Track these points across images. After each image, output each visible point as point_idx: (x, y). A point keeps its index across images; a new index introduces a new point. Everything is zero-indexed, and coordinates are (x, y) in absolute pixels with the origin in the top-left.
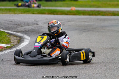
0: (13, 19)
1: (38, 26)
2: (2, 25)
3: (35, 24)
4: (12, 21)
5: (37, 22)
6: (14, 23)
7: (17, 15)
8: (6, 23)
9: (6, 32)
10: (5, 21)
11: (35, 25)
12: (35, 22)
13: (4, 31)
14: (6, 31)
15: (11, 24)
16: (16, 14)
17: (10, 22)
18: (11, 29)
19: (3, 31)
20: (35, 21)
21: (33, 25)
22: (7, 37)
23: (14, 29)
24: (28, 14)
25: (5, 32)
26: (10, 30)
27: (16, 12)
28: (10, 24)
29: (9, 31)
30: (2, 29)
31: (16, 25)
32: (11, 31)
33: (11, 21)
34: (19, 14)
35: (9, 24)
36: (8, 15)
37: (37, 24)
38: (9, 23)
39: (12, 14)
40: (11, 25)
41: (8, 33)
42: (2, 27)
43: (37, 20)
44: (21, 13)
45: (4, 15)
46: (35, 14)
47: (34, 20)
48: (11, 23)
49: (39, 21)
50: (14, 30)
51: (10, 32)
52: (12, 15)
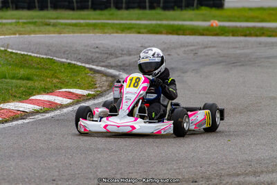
0: (101, 43)
2: (79, 54)
4: (99, 46)
6: (103, 50)
7: (107, 35)
8: (87, 50)
9: (88, 68)
10: (85, 46)
13: (83, 65)
14: (87, 66)
15: (98, 52)
17: (94, 48)
18: (96, 61)
19: (80, 66)
22: (89, 76)
23: (103, 62)
24: (130, 33)
25: (84, 67)
26: (95, 64)
27: (106, 31)
28: (96, 52)
29: (93, 65)
30: (80, 62)
31: (107, 53)
32: (97, 66)
34: (113, 33)
35: (92, 52)
36: (91, 34)
38: (94, 50)
39: (98, 33)
40: (97, 55)
41: (91, 69)
42: (80, 59)
43: (147, 45)
44: (117, 32)
45: (83, 35)
46: (143, 33)
47: (140, 45)
48: (97, 50)
50: (102, 64)
51: (94, 67)
52: (98, 34)
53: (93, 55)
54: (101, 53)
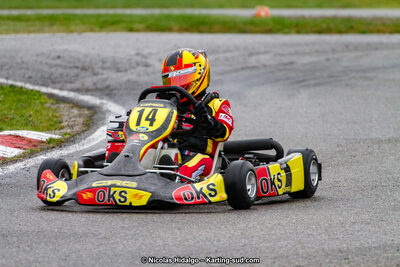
0: (66, 50)
1: (150, 70)
2: (28, 69)
3: (138, 64)
4: (62, 55)
5: (145, 57)
6: (70, 62)
7: (75, 35)
8: (41, 63)
9: (45, 94)
10: (38, 55)
11: (141, 69)
12: (139, 59)
13: (37, 88)
14: (44, 90)
15: (60, 66)
16: (72, 32)
17: (54, 59)
18: (59, 82)
19: (32, 90)
20: (138, 54)
21: (134, 68)
22: (49, 108)
23: (71, 82)
24: (115, 31)
25: (38, 92)
26: (58, 86)
27: (72, 27)
28: (56, 66)
29: (54, 88)
30: (30, 83)
31: (77, 67)
32: (61, 89)
33: (59, 57)
34: (84, 31)
35: (51, 66)
36: (47, 35)
37: (147, 66)
38: (51, 61)
39: (59, 31)
40: (60, 70)
41: (51, 96)
42: (30, 77)
43: (145, 52)
44: (92, 30)
45: (32, 35)
46: (137, 31)
47: (133, 52)
48: (58, 62)
49: (151, 54)
50: (69, 86)
51: (56, 92)
52: (59, 35)
53: (53, 70)
54: (65, 67)
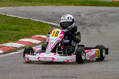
0: (56, 11)
1: (80, 17)
2: (44, 17)
3: (77, 15)
4: (54, 12)
5: (80, 13)
7: (59, 7)
8: (48, 15)
10: (47, 12)
11: (78, 17)
12: (78, 14)
13: (47, 22)
14: (49, 23)
15: (54, 16)
16: (58, 5)
17: (52, 14)
18: (53, 21)
19: (45, 23)
20: (77, 12)
21: (76, 16)
22: (50, 29)
23: (57, 21)
24: (71, 5)
25: (47, 23)
26: (53, 22)
27: (58, 4)
28: (53, 16)
29: (52, 22)
30: (45, 21)
31: (59, 16)
32: (54, 23)
33: (54, 13)
34: (62, 5)
35: (51, 16)
36: (50, 6)
37: (80, 16)
38: (52, 15)
39: (54, 5)
40: (54, 17)
41: (51, 25)
42: (45, 19)
43: (80, 12)
44: (64, 5)
45: (46, 6)
46: (78, 5)
47: (76, 12)
48: (53, 14)
49: (81, 12)
50: (56, 22)
51: (52, 23)
52: (54, 6)
53: (52, 17)
54: (56, 16)
